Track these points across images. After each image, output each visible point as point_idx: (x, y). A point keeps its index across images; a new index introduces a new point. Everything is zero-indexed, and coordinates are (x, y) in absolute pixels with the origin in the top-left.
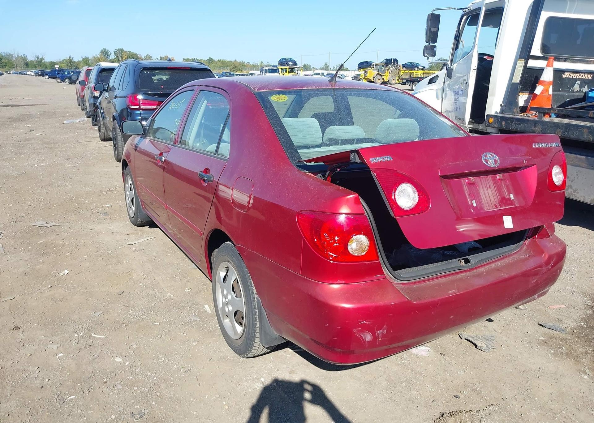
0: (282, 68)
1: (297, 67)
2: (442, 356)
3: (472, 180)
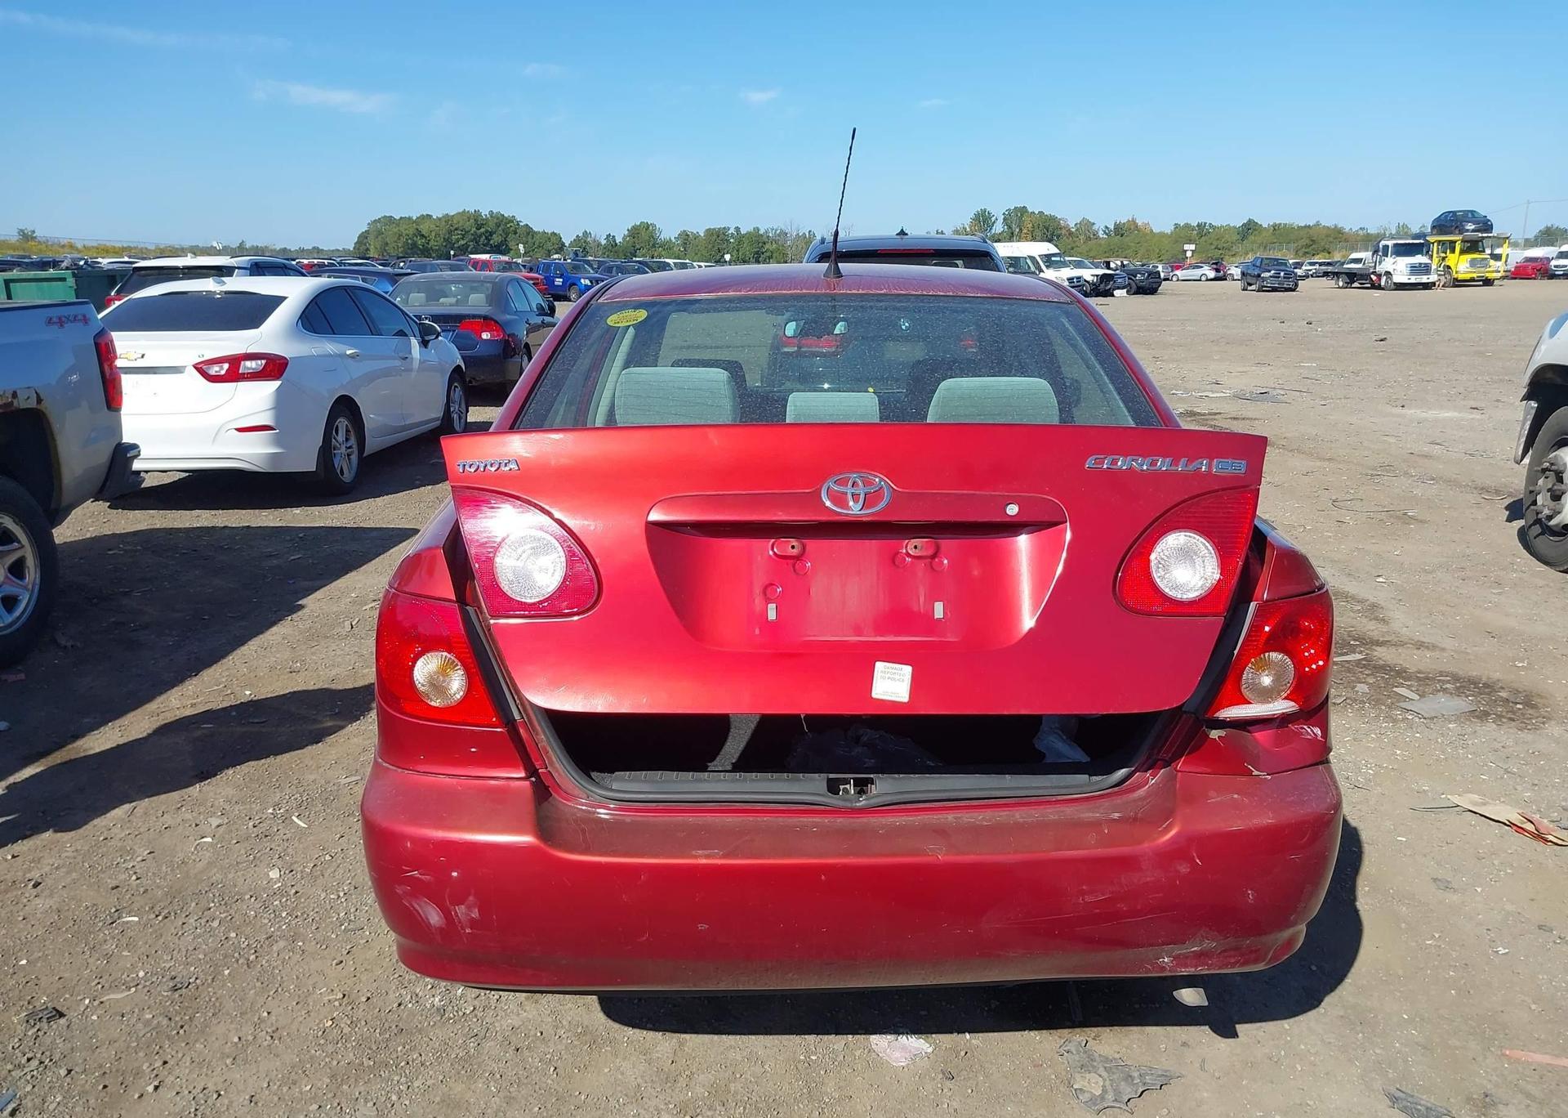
0: (1440, 241)
1: (1490, 235)
2: (939, 1080)
3: (793, 547)
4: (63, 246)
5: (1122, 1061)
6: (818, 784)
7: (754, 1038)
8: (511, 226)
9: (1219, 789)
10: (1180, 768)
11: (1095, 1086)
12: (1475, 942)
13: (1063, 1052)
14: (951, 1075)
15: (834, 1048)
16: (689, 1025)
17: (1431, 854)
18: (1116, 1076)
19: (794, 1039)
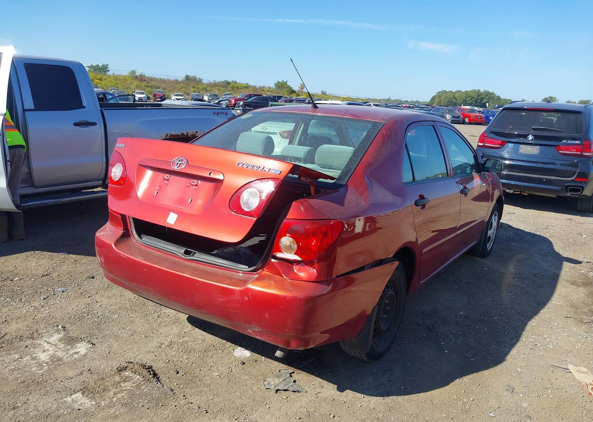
2: (239, 363)
3: (168, 177)
4: (333, 97)
5: (295, 381)
6: (183, 250)
7: (210, 335)
8: (492, 96)
9: (270, 278)
10: (265, 269)
11: (273, 382)
12: (486, 408)
13: (280, 371)
14: (244, 363)
15: (226, 345)
16: (201, 327)
17: (524, 379)
18: (284, 383)
19: (220, 340)
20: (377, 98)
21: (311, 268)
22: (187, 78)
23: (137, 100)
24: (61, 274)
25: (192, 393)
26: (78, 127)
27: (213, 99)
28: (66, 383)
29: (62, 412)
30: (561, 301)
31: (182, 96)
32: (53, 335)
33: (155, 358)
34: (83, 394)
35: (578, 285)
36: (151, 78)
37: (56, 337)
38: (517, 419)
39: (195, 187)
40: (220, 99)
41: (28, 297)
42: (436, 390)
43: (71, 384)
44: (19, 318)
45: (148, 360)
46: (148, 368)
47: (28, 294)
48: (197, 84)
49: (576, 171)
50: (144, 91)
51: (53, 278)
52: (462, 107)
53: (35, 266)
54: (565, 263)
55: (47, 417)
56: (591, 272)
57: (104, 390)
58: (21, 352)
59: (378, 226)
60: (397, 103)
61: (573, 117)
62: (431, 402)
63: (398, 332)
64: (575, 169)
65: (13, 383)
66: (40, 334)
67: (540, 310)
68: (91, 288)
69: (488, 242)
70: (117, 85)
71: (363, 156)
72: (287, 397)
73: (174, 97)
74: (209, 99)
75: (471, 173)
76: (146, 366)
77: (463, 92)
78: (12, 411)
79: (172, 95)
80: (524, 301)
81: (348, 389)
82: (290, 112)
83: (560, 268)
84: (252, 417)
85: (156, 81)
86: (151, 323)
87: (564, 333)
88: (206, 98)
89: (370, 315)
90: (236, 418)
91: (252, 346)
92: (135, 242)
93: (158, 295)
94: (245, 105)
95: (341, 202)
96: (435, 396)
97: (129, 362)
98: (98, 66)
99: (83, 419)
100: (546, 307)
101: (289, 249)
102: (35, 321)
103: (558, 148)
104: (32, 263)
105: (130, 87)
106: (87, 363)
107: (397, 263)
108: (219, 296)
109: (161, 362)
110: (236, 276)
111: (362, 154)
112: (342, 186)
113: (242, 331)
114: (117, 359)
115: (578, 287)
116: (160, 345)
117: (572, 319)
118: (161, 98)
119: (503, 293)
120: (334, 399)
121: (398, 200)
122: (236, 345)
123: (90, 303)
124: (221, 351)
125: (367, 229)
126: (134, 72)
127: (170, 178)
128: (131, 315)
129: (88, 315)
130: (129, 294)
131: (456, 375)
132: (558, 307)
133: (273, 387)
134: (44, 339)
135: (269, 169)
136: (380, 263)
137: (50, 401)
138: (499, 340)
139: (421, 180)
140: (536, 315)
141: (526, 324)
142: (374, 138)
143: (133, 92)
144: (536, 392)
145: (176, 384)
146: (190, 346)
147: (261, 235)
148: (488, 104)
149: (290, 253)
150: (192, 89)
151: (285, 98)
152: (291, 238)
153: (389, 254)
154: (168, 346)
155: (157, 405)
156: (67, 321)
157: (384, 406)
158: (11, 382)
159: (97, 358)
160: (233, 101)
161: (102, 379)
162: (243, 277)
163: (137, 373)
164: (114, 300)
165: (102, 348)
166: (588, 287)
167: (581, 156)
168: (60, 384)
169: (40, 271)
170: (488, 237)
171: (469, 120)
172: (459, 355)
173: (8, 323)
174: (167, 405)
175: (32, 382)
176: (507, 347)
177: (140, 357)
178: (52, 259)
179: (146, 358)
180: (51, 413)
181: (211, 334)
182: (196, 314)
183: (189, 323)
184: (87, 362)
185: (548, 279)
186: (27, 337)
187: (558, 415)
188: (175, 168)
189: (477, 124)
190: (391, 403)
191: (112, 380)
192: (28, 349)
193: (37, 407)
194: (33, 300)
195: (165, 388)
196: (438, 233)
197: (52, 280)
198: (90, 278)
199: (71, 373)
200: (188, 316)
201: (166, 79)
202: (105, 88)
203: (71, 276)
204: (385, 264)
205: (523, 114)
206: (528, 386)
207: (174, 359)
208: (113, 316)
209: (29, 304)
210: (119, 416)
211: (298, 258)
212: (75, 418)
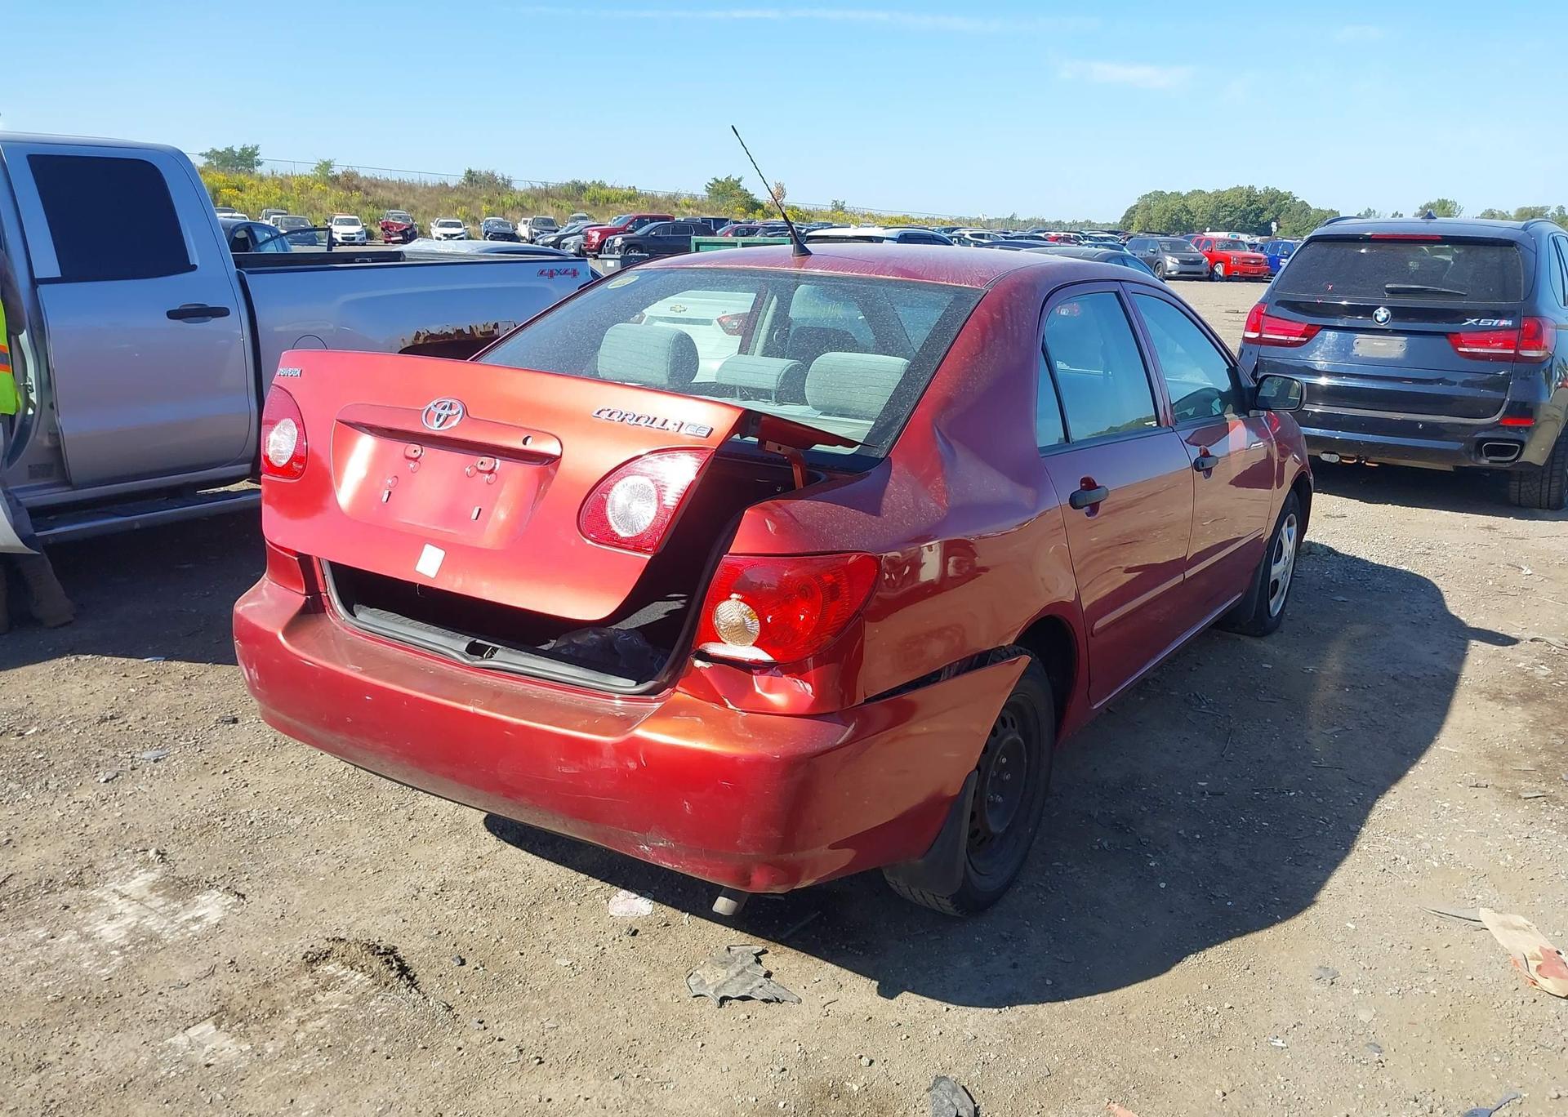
2: (623, 933)
3: (415, 451)
4: (864, 216)
5: (768, 975)
6: (463, 643)
7: (547, 862)
8: (1286, 203)
9: (691, 710)
10: (678, 688)
11: (713, 978)
12: (1265, 1026)
13: (729, 949)
14: (635, 933)
15: (588, 887)
16: (521, 841)
17: (1363, 949)
18: (739, 979)
19: (572, 873)
20: (981, 217)
21: (798, 681)
22: (471, 176)
23: (340, 240)
24: (149, 713)
25: (501, 1014)
26: (180, 322)
27: (543, 233)
28: (173, 999)
29: (164, 1073)
30: (1463, 743)
31: (458, 226)
32: (134, 876)
33: (403, 926)
34: (218, 1025)
35: (1507, 700)
36: (374, 181)
37: (142, 880)
38: (1344, 1053)
39: (487, 476)
40: (562, 232)
41: (64, 776)
42: (1134, 986)
43: (186, 1000)
44: (42, 834)
45: (384, 931)
46: (385, 954)
47: (65, 768)
48: (499, 194)
49: (1504, 400)
50: (356, 217)
51: (130, 726)
52: (1208, 234)
53: (81, 694)
54: (1474, 643)
55: (125, 1086)
56: (1542, 664)
57: (272, 1013)
58: (53, 921)
59: (979, 562)
60: (1035, 228)
61: (1492, 256)
62: (1123, 1016)
63: (1038, 838)
64: (1501, 395)
65: (33, 1003)
66: (99, 875)
67: (1408, 769)
68: (228, 748)
69: (1274, 593)
70: (284, 202)
71: (930, 381)
72: (749, 1017)
73: (437, 231)
74: (531, 233)
75: (1221, 415)
76: (378, 948)
77: (1209, 195)
78: (33, 1075)
79: (432, 224)
80: (1365, 747)
81: (908, 991)
82: (737, 269)
83: (1460, 657)
84: (657, 1070)
85: (388, 187)
86: (390, 837)
87: (1468, 828)
88: (523, 230)
89: (956, 797)
90: (616, 1073)
91: (657, 888)
92: (338, 625)
93: (405, 762)
94: (629, 245)
95: (872, 504)
96: (1133, 1000)
97: (334, 940)
98: (230, 150)
99: (219, 1089)
100: (1423, 761)
101: (739, 632)
102: (85, 838)
103: (1454, 339)
104: (72, 689)
105: (318, 207)
106: (225, 946)
107: (1024, 660)
108: (562, 759)
109: (419, 937)
110: (604, 706)
111: (928, 377)
112: (877, 461)
113: (626, 851)
114: (305, 932)
115: (1507, 706)
116: (415, 893)
117: (1491, 790)
118: (403, 233)
119: (1310, 728)
120: (870, 1018)
121: (1026, 495)
122: (612, 884)
123: (227, 789)
124: (574, 903)
125: (951, 571)
126: (327, 165)
127: (423, 454)
128: (338, 817)
129: (225, 820)
130: (329, 763)
131: (1187, 945)
132: (1455, 759)
133: (712, 992)
134: (111, 887)
135: (679, 424)
136: (982, 660)
137: (131, 1046)
138: (1300, 850)
139: (1090, 439)
140: (1397, 782)
141: (1369, 807)
142: (959, 333)
143: (327, 221)
144: (1395, 983)
145: (459, 992)
146: (493, 892)
147: (672, 598)
148: (1275, 223)
149: (743, 643)
150: (485, 208)
151: (735, 222)
152: (742, 604)
153: (1004, 638)
154: (436, 894)
155: (411, 1048)
156: (169, 837)
157: (1002, 1031)
158: (27, 1001)
159: (252, 930)
160: (596, 235)
161: (267, 984)
162: (623, 709)
163: (356, 967)
164: (291, 778)
165: (264, 904)
166: (1535, 705)
167: (1516, 358)
168: (156, 1001)
169: (96, 709)
170: (1272, 580)
171: (1227, 269)
172: (1195, 894)
173: (14, 847)
174: (438, 1046)
175: (84, 998)
176: (1320, 867)
177: (362, 925)
178: (125, 676)
179: (379, 927)
180: (135, 1078)
181: (548, 859)
182: (506, 809)
183: (489, 833)
184: (224, 943)
185: (1428, 687)
186: (67, 882)
187: (1451, 1038)
188: (434, 428)
189: (1249, 280)
190: (1019, 1022)
191: (294, 987)
192: (71, 914)
193: (99, 1062)
194: (78, 784)
195: (431, 1004)
196: (1140, 575)
197: (128, 729)
198: (227, 722)
199: (184, 973)
200: (486, 814)
201: (415, 182)
202: (251, 211)
203: (177, 719)
204: (995, 662)
205: (1363, 251)
206: (1373, 968)
207: (453, 928)
208: (290, 821)
209: (69, 795)
210: (312, 1078)
211: (763, 656)
212: (199, 1087)
